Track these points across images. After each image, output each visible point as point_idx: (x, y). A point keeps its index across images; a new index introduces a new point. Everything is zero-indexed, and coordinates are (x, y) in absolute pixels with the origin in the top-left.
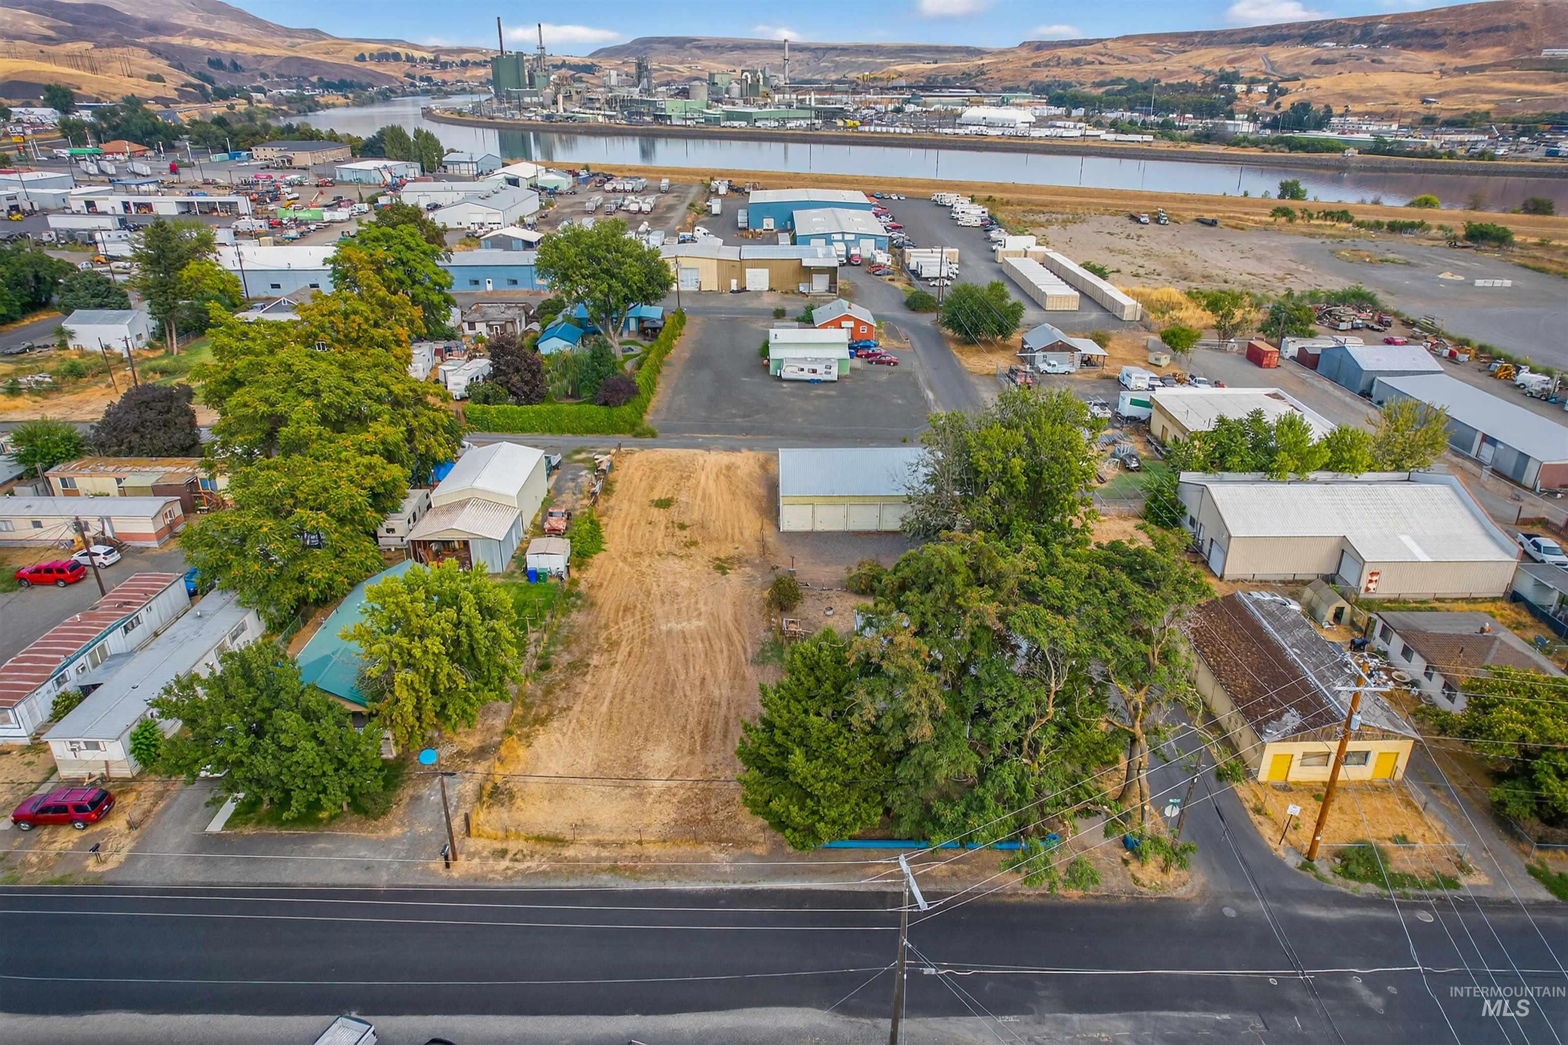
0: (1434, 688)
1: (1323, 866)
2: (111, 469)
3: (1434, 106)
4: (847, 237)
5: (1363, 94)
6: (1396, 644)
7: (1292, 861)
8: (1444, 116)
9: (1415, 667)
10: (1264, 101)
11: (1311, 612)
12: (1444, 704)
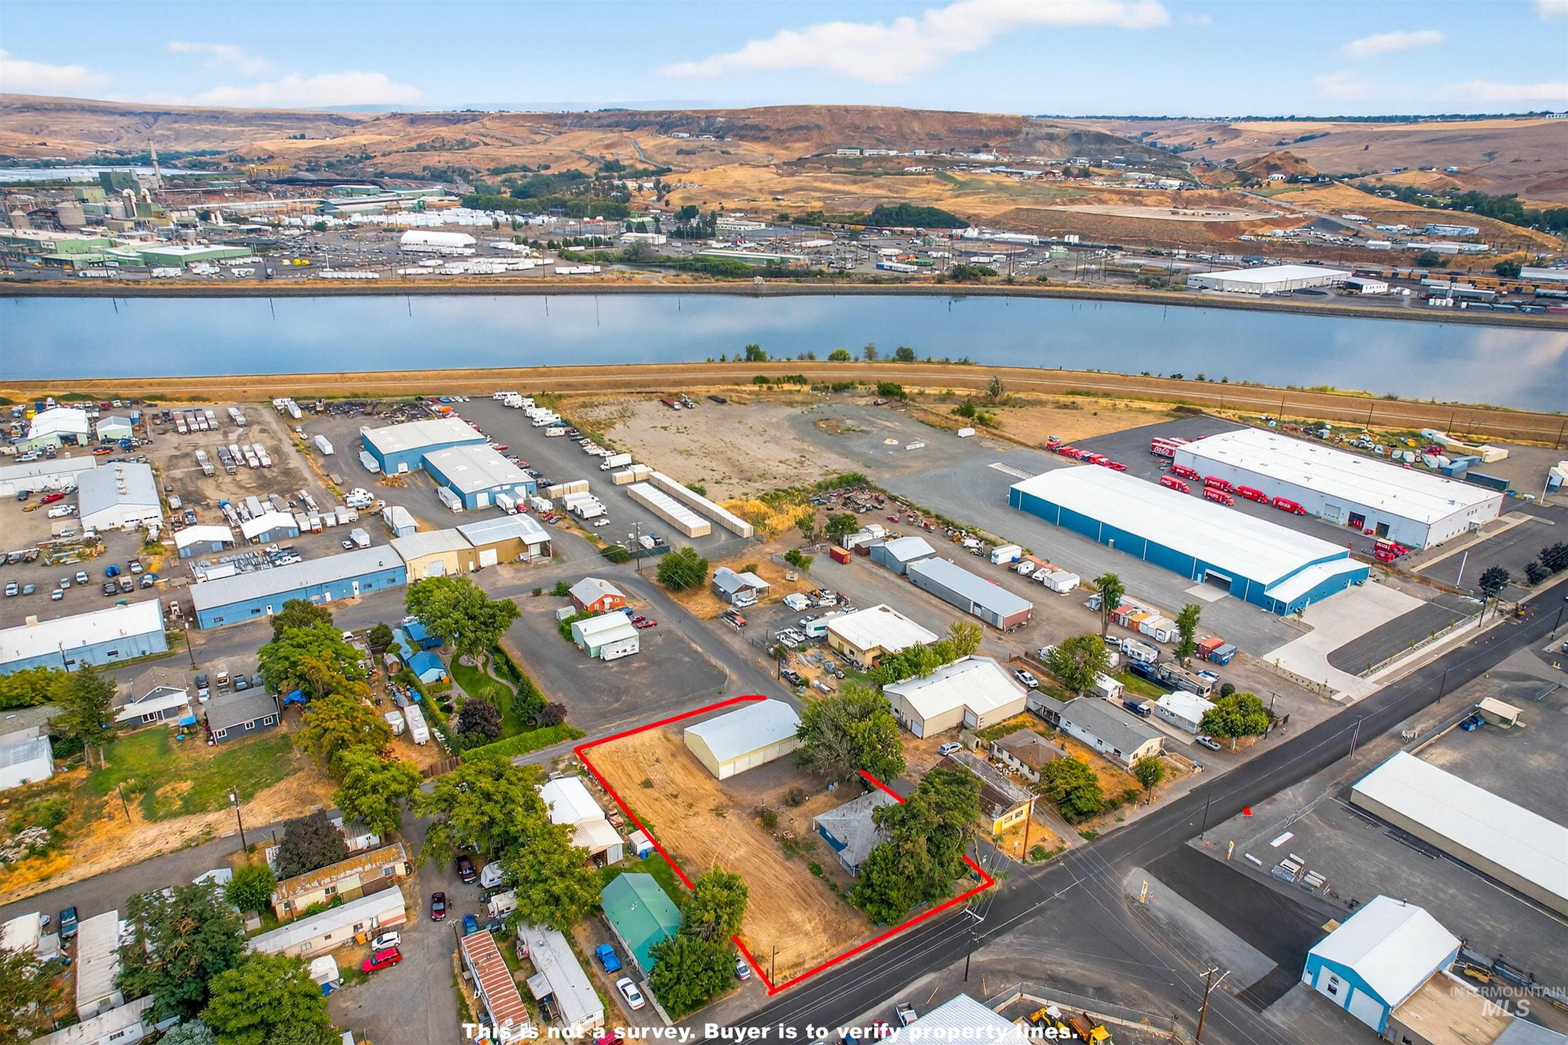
0: (1025, 770)
1: (1028, 858)
2: (316, 883)
3: (783, 203)
4: (505, 488)
5: (728, 191)
6: (1005, 756)
7: (1020, 861)
8: (794, 214)
9: (1016, 764)
10: (655, 198)
11: (966, 747)
12: (1030, 776)
